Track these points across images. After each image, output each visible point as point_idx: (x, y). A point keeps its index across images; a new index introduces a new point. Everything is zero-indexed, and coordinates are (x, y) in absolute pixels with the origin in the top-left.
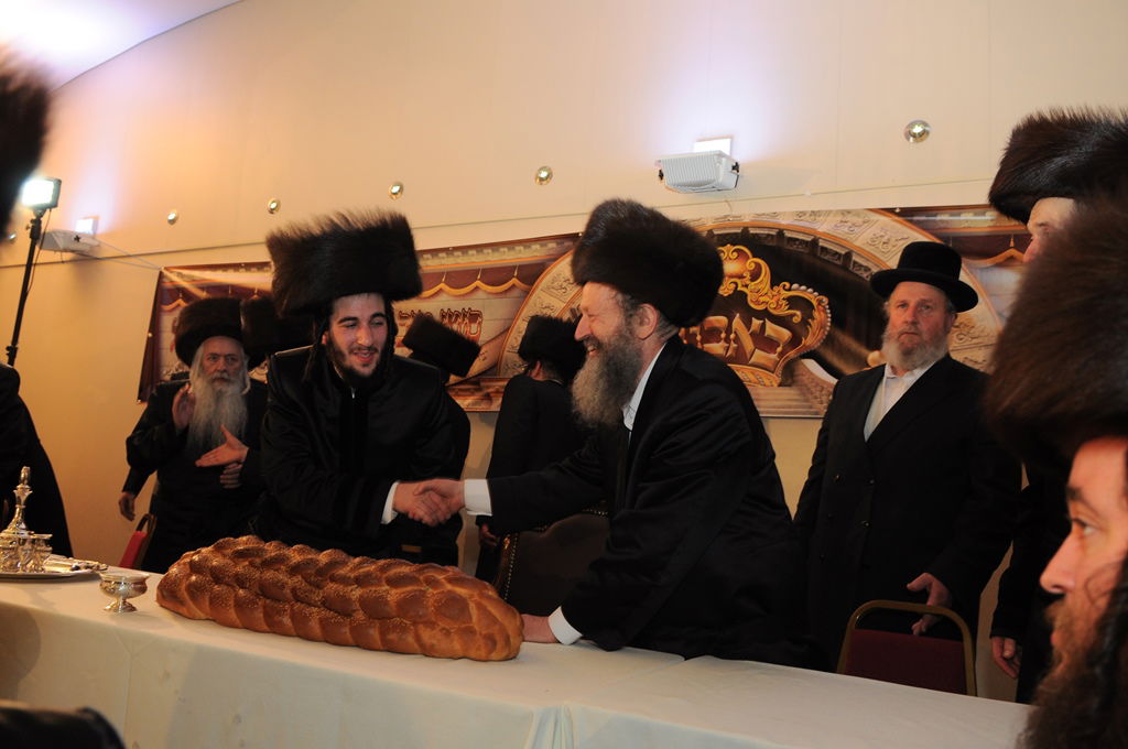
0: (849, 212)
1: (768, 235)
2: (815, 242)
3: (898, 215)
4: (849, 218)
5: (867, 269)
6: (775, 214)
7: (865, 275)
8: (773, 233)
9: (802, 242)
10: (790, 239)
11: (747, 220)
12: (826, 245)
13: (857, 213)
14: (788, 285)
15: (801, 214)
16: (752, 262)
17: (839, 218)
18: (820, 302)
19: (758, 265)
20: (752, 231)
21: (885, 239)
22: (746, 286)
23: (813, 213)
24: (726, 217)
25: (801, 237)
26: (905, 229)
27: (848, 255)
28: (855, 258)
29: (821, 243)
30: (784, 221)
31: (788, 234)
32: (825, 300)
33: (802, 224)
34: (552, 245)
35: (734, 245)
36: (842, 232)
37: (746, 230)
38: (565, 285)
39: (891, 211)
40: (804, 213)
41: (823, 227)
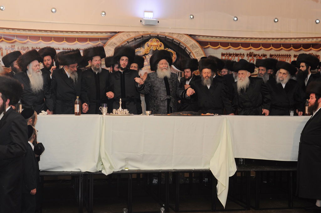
0: (180, 34)
1: (163, 37)
2: (173, 39)
3: (189, 35)
4: (180, 35)
5: (183, 46)
6: (164, 33)
7: (183, 48)
8: (164, 37)
9: (170, 39)
10: (168, 38)
11: (158, 33)
12: (175, 41)
13: (181, 34)
14: (168, 49)
15: (170, 33)
16: (160, 43)
17: (177, 35)
18: (174, 53)
19: (161, 43)
20: (159, 36)
21: (187, 41)
22: (159, 48)
23: (172, 33)
24: (153, 32)
25: (170, 38)
26: (190, 39)
27: (180, 43)
28: (181, 44)
29: (174, 40)
30: (166, 34)
31: (167, 37)
32: (175, 52)
33: (170, 35)
34: (109, 34)
35: (156, 39)
36: (178, 38)
37: (158, 35)
38: (114, 44)
39: (188, 35)
40: (171, 33)
41: (175, 37)
